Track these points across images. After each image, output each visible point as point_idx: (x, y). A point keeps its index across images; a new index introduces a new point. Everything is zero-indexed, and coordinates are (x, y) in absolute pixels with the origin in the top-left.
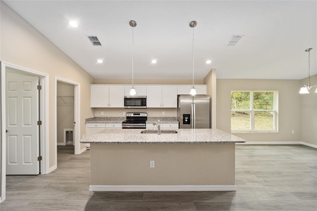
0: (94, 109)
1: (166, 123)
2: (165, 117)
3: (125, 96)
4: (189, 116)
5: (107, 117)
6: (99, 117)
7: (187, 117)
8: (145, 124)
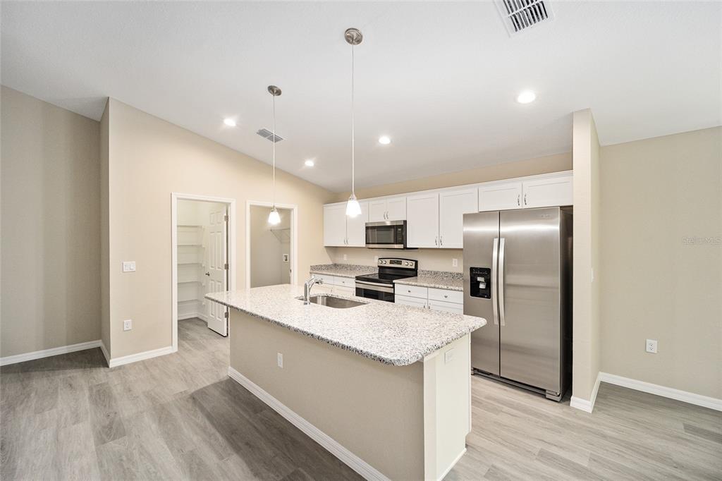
0: (333, 250)
1: (435, 288)
2: (457, 274)
3: (366, 224)
4: (486, 272)
5: (350, 265)
6: (340, 265)
7: (481, 276)
8: (392, 286)
